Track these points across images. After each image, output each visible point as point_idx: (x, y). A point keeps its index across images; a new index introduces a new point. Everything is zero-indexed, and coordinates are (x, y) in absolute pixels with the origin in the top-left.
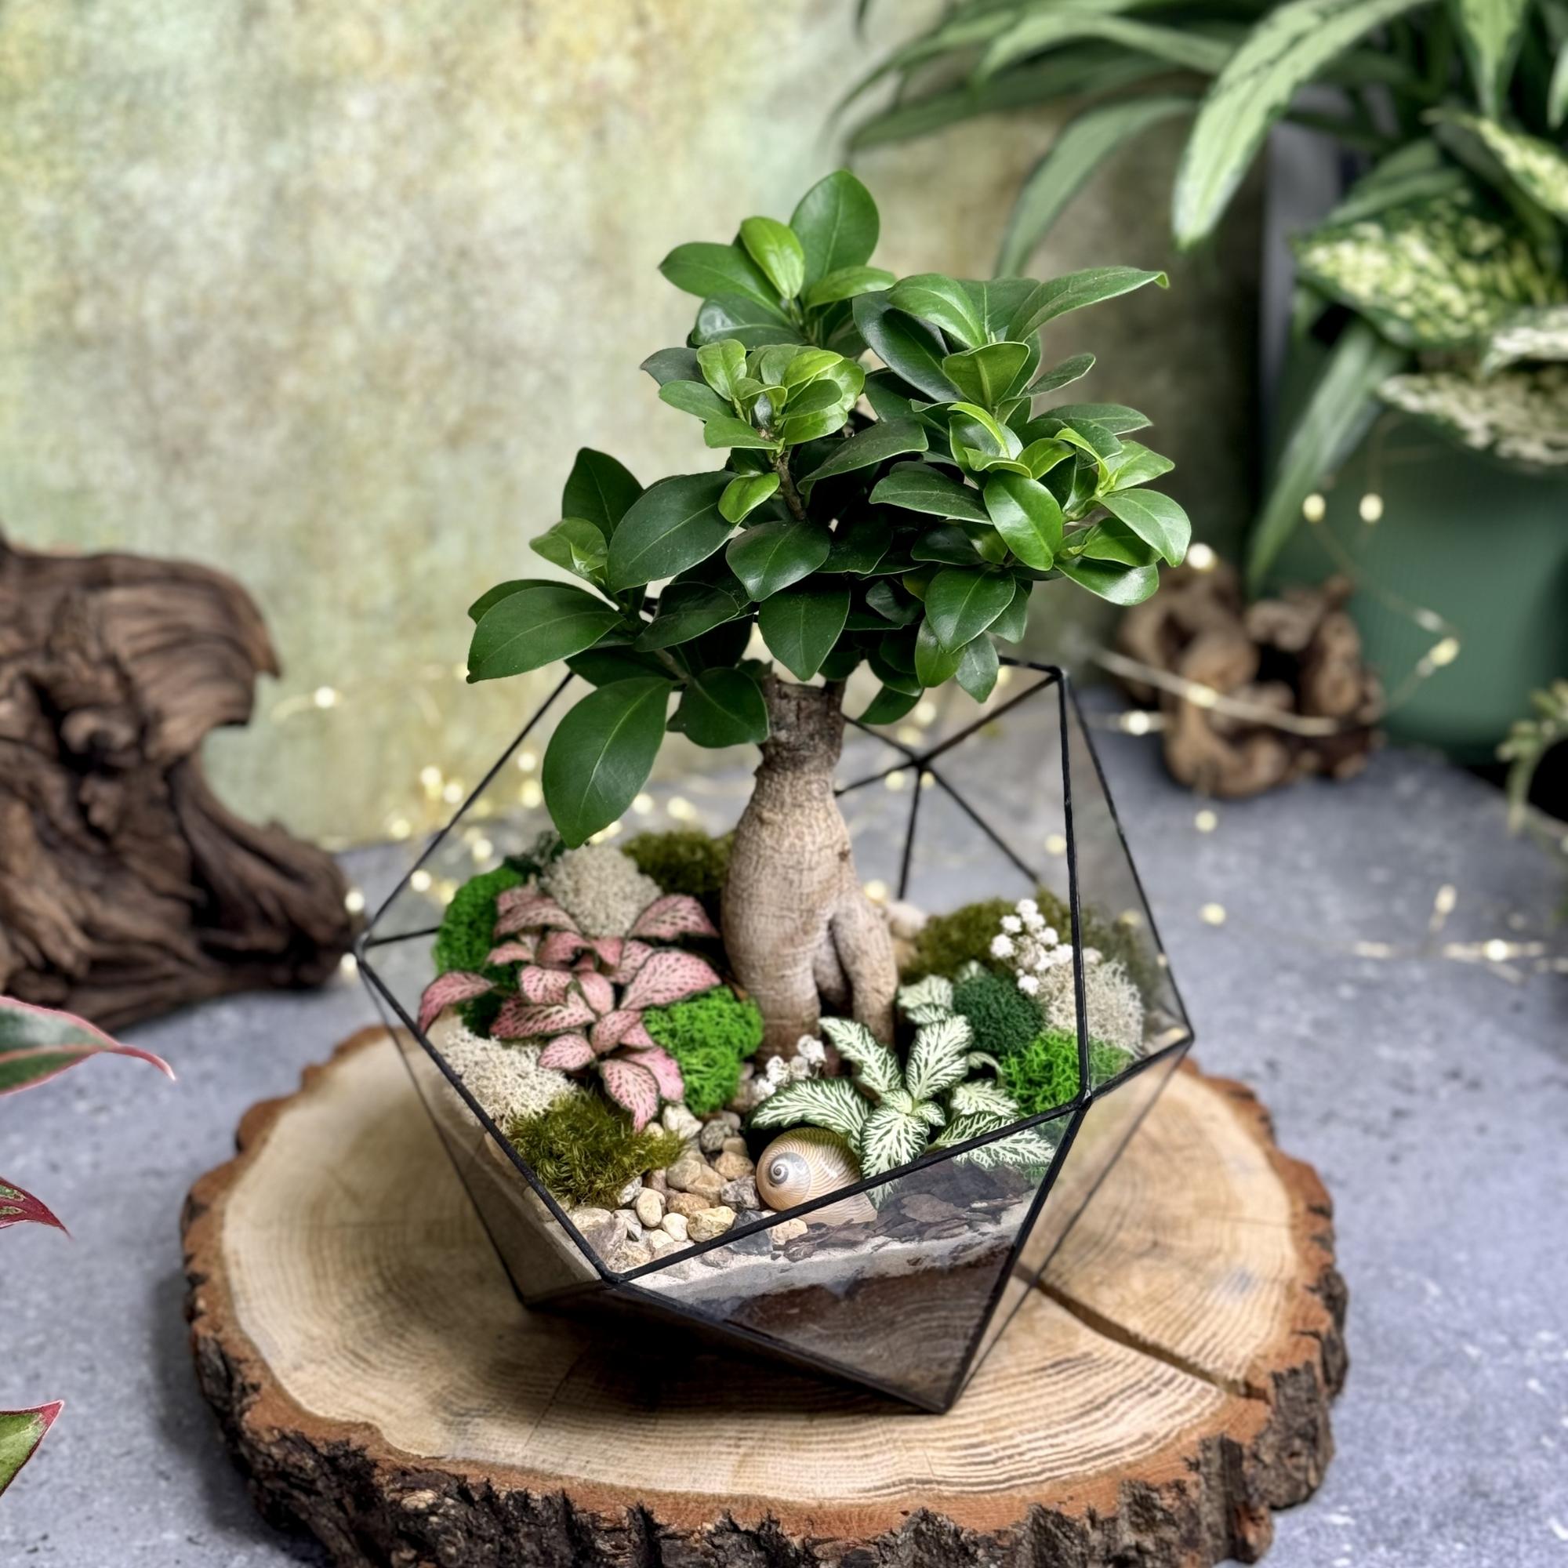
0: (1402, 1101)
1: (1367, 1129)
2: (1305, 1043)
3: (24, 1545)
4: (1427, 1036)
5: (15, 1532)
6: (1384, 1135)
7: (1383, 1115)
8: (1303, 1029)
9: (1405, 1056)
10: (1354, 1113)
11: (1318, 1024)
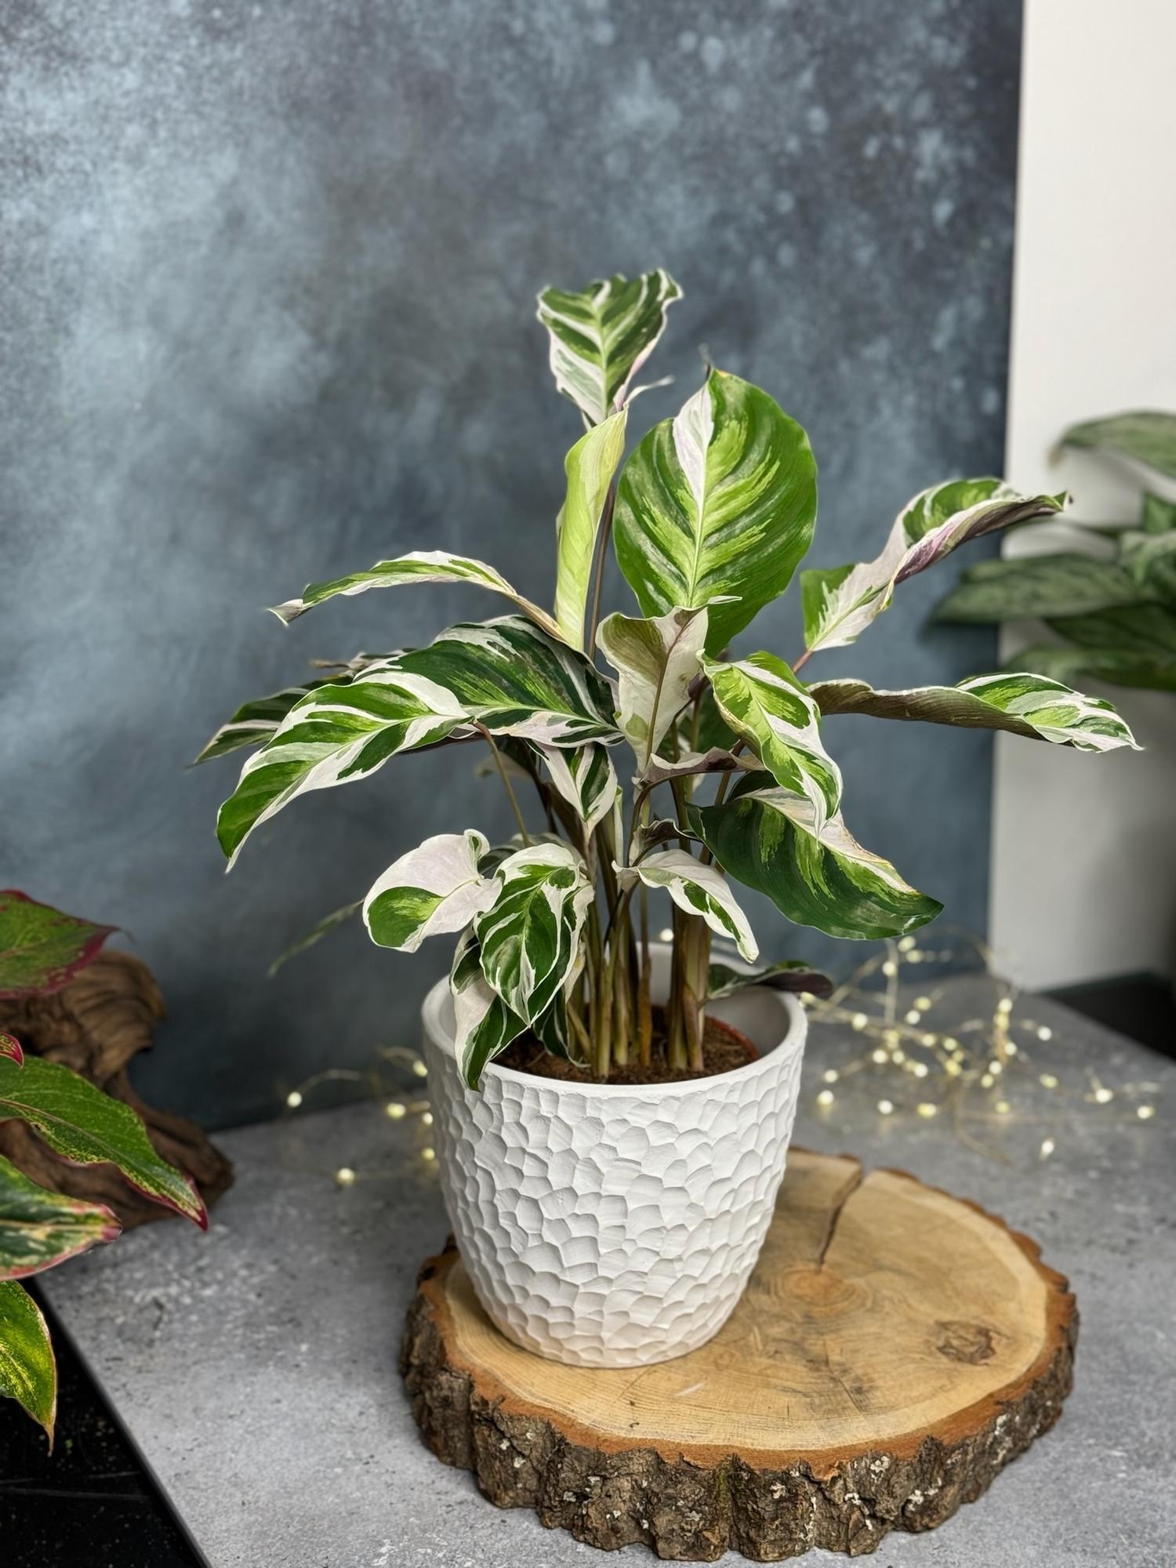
0: (1132, 1235)
1: (1114, 1249)
2: (1071, 1203)
3: (360, 1460)
4: (1144, 1199)
5: (354, 1453)
6: (1123, 1253)
7: (1121, 1242)
8: (1069, 1194)
9: (1132, 1210)
10: (1104, 1241)
11: (1077, 1192)
